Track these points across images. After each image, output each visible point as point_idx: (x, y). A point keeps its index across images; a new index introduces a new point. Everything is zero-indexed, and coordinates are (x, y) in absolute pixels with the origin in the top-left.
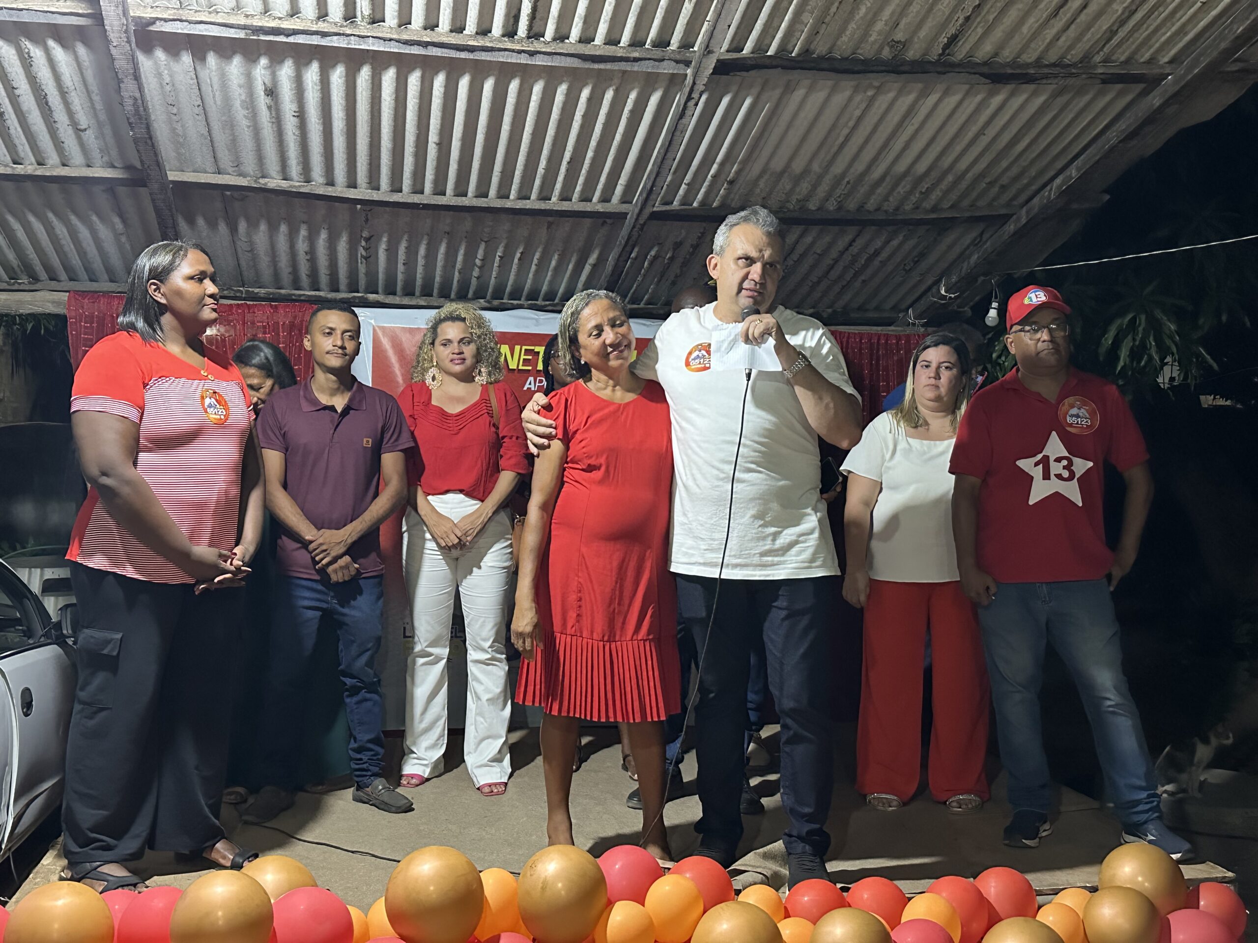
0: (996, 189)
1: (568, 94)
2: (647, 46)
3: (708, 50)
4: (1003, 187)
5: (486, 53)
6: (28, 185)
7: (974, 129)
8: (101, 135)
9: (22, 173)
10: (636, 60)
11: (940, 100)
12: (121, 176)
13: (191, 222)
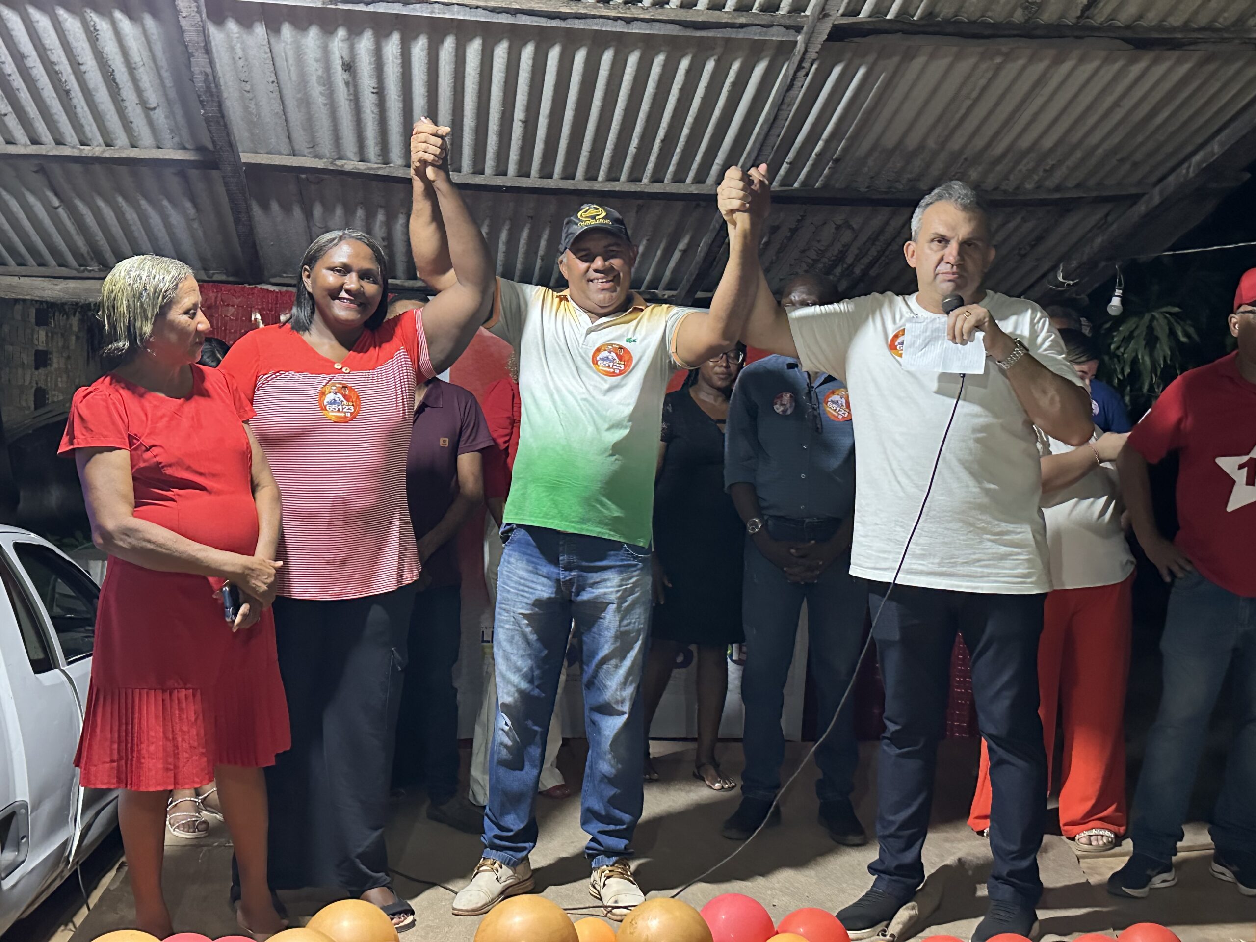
0: (1127, 166)
1: (665, 66)
2: (754, 11)
3: (823, 13)
4: (1136, 165)
5: (580, 21)
6: (97, 167)
7: (1109, 100)
8: (171, 115)
9: (90, 155)
10: (742, 26)
11: (1074, 69)
12: (192, 158)
13: (265, 207)
